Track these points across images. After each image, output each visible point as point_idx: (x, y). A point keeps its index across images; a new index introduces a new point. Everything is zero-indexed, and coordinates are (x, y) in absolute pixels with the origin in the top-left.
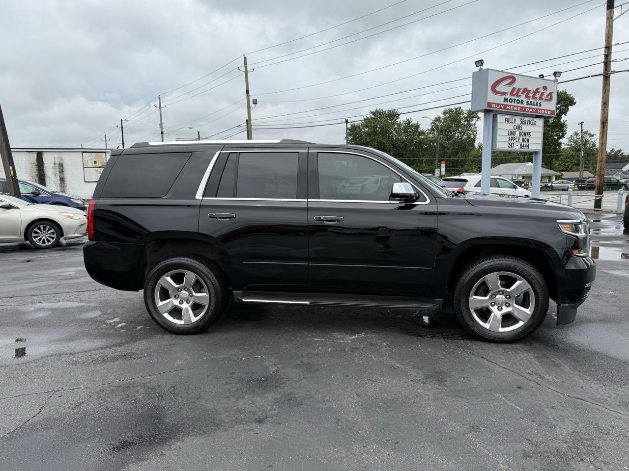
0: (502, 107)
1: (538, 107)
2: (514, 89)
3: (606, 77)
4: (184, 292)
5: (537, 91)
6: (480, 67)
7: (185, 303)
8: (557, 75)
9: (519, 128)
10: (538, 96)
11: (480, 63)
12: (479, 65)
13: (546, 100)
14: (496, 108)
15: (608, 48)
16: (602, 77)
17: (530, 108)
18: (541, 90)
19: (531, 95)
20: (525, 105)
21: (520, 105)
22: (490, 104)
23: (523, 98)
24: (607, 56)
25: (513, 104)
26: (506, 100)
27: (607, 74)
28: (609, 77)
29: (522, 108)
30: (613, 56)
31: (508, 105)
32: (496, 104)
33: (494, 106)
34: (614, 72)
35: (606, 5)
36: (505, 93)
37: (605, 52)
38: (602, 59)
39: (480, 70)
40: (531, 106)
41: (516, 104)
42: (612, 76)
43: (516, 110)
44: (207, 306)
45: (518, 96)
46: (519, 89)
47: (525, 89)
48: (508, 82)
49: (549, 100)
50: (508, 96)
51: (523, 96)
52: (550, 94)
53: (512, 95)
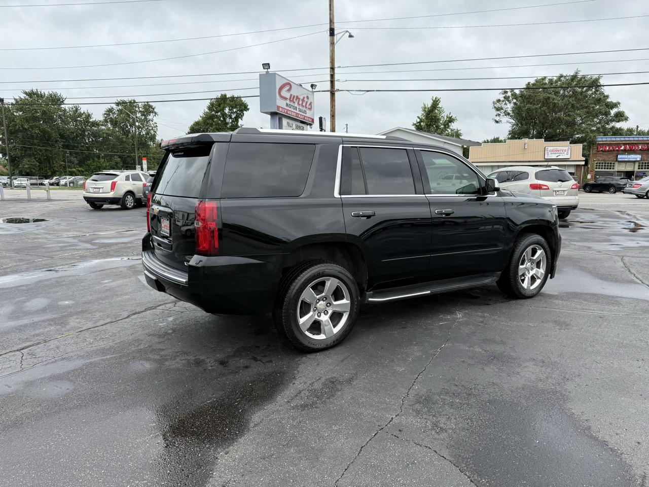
0: (286, 111)
1: (305, 115)
2: (291, 95)
3: (333, 94)
4: (321, 302)
5: (303, 100)
6: (266, 70)
7: (322, 314)
8: (314, 87)
10: (304, 104)
12: (266, 67)
13: (309, 108)
14: (282, 112)
15: (332, 69)
16: (329, 93)
17: (301, 115)
18: (306, 99)
19: (300, 103)
20: (298, 112)
21: (295, 111)
22: (278, 107)
23: (296, 105)
24: (332, 76)
25: (291, 109)
26: (287, 105)
27: (334, 91)
29: (296, 113)
30: (336, 77)
31: (289, 110)
32: (282, 108)
33: (280, 109)
34: (338, 90)
35: (329, 32)
36: (286, 99)
37: (331, 72)
38: (329, 78)
39: (267, 72)
40: (301, 113)
41: (293, 110)
42: (337, 94)
43: (293, 115)
44: (348, 313)
45: (294, 102)
46: (294, 97)
47: (297, 96)
48: (287, 88)
49: (310, 109)
50: (288, 102)
51: (296, 103)
52: (311, 104)
53: (290, 101)
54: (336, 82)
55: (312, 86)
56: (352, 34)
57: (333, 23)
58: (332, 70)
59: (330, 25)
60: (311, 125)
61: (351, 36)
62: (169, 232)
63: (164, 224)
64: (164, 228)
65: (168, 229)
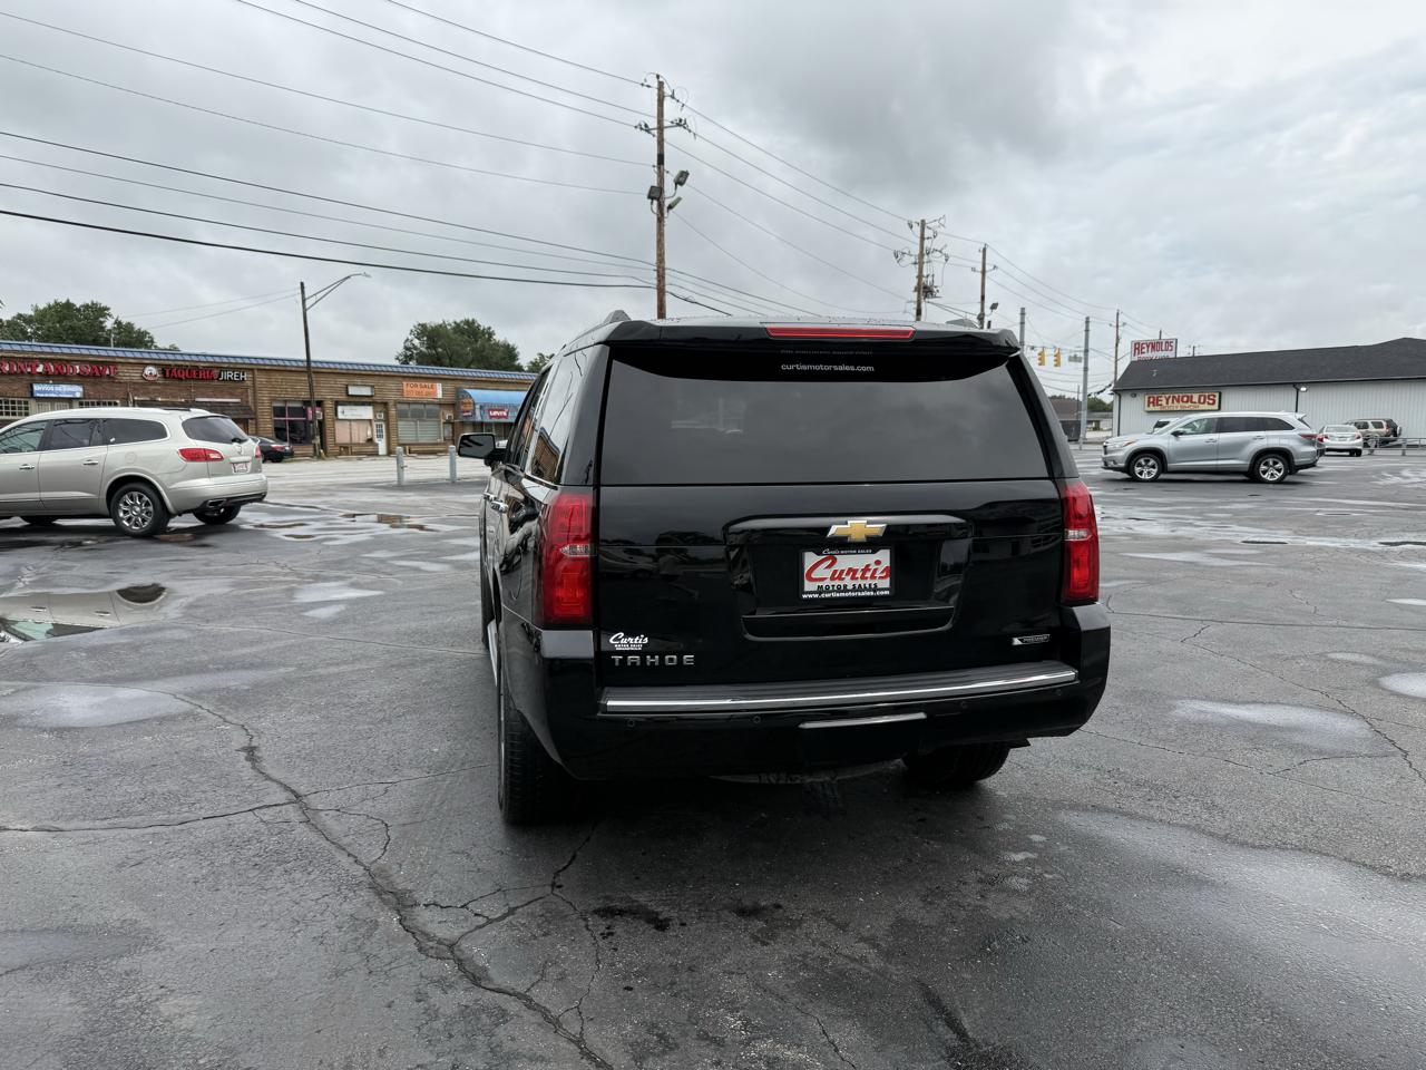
62: (886, 583)
63: (833, 569)
64: (832, 578)
65: (873, 577)
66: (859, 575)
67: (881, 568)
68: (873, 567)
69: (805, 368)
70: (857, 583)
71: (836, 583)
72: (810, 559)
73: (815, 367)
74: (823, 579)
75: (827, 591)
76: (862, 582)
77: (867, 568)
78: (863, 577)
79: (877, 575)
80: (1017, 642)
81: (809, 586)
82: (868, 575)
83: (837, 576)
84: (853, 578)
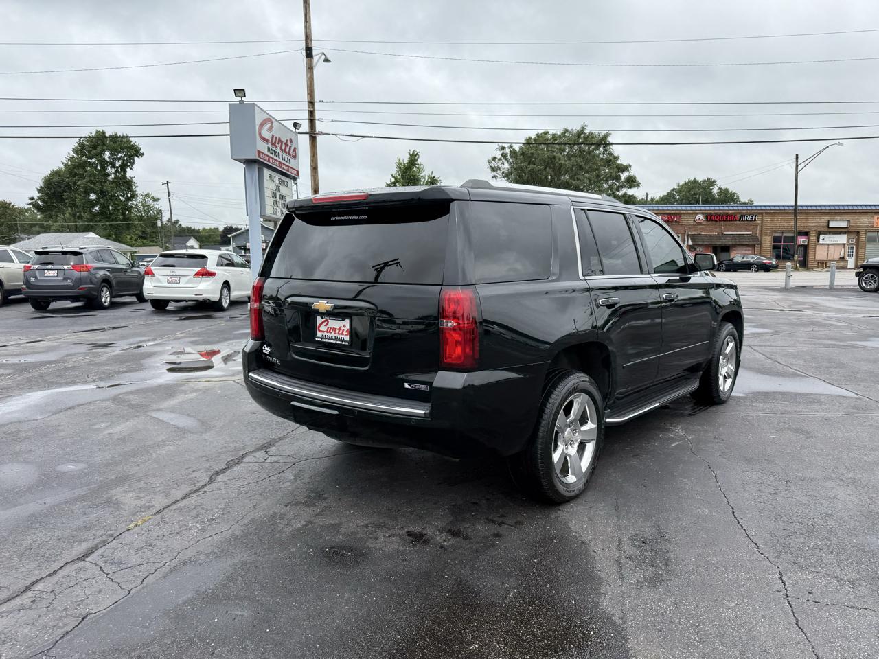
0: (268, 158)
1: (289, 165)
2: (273, 136)
3: (313, 137)
4: (569, 429)
5: (286, 144)
6: (240, 99)
7: (570, 446)
9: (278, 189)
10: (287, 150)
11: (240, 92)
12: (240, 95)
13: (293, 156)
14: (263, 159)
15: (312, 103)
16: (308, 136)
17: (284, 165)
18: (289, 143)
19: (283, 148)
20: (281, 160)
21: (277, 159)
22: (259, 152)
23: (279, 151)
24: (311, 113)
25: (273, 156)
26: (269, 150)
27: (315, 134)
28: (315, 137)
29: (280, 163)
30: (317, 115)
31: (273, 158)
32: (263, 153)
33: (262, 156)
34: (321, 133)
35: (304, 53)
36: (267, 141)
37: (309, 107)
39: (241, 102)
40: (284, 162)
41: (275, 157)
42: (319, 138)
43: (275, 165)
44: (594, 442)
45: (276, 147)
46: (276, 138)
47: (279, 138)
48: (268, 126)
49: (295, 157)
50: (270, 145)
51: (279, 148)
52: (295, 148)
53: (272, 144)
54: (316, 122)
55: (295, 125)
56: (329, 58)
57: (311, 40)
58: (310, 104)
59: (307, 43)
60: (295, 179)
61: (326, 60)
62: (347, 338)
63: (328, 326)
64: (327, 332)
65: (343, 334)
66: (337, 331)
67: (346, 329)
68: (342, 328)
69: (339, 218)
70: (337, 336)
71: (329, 334)
72: (319, 320)
73: (343, 218)
74: (323, 332)
75: (326, 338)
76: (338, 336)
77: (340, 329)
78: (339, 334)
79: (344, 333)
80: (406, 385)
81: (319, 334)
82: (341, 332)
83: (329, 331)
84: (335, 333)
